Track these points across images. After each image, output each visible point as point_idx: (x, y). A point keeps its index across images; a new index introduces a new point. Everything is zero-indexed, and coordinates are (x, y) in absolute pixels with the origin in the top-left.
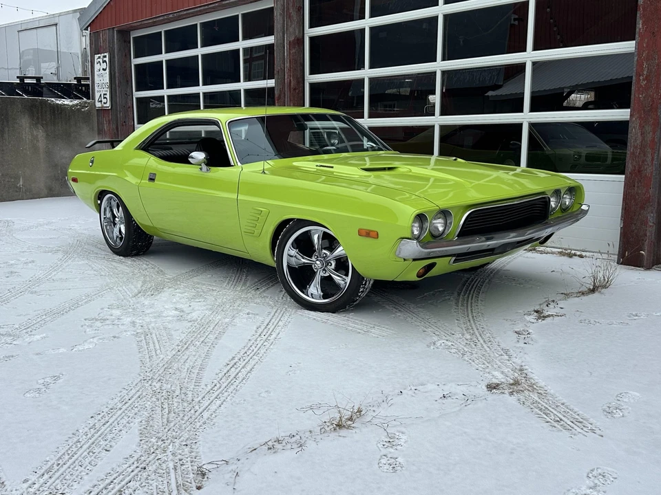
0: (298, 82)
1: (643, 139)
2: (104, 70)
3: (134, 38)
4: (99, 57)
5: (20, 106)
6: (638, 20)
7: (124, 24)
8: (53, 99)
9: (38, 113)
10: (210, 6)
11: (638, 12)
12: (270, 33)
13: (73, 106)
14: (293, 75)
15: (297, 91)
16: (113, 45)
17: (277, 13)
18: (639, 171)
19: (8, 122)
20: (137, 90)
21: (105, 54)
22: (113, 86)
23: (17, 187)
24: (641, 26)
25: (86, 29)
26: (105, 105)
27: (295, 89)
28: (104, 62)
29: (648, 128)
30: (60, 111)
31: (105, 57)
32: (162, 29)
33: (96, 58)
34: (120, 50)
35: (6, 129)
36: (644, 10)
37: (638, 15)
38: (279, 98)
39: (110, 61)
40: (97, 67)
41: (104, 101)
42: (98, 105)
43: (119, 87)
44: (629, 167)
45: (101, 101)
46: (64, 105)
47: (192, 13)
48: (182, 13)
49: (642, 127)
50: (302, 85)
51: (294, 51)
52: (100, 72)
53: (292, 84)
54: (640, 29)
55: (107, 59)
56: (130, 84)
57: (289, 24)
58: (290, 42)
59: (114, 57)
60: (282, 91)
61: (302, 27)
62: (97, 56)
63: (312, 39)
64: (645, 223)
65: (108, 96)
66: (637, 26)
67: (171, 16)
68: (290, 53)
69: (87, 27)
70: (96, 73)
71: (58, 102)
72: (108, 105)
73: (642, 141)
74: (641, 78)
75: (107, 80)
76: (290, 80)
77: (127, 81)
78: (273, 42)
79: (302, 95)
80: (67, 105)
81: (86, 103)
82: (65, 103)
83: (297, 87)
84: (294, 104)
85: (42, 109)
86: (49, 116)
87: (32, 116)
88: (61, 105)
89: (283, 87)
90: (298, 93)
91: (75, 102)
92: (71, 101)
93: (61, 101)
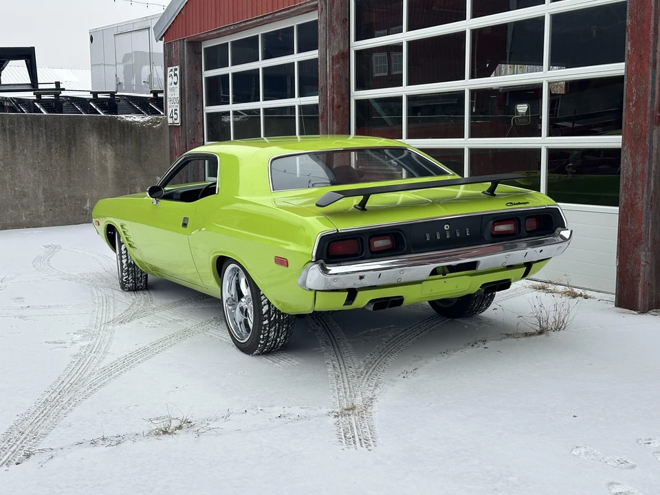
0: (343, 99)
1: (634, 170)
2: (175, 84)
3: (205, 49)
4: (171, 70)
5: (88, 124)
6: (626, 42)
7: (193, 35)
8: (123, 116)
9: (107, 131)
10: (265, 18)
11: (627, 34)
12: (315, 48)
13: (144, 123)
14: (337, 92)
15: (341, 109)
16: (184, 57)
17: (321, 27)
18: (632, 205)
19: (75, 141)
20: (207, 105)
21: (177, 67)
22: (183, 102)
23: (83, 210)
24: (629, 48)
25: (161, 39)
26: (176, 122)
27: (339, 107)
28: (175, 75)
29: (639, 159)
30: (130, 129)
31: (176, 70)
32: (229, 40)
33: (169, 71)
34: (189, 62)
35: (74, 149)
36: (631, 31)
37: (627, 36)
38: (322, 117)
39: (181, 75)
40: (169, 80)
41: (175, 116)
42: (170, 121)
43: (188, 102)
44: (622, 199)
45: (172, 117)
46: (135, 122)
47: (251, 24)
48: (241, 25)
49: (633, 157)
50: (347, 101)
51: (338, 66)
52: (172, 86)
53: (335, 101)
54: (629, 51)
55: (177, 72)
56: (200, 99)
57: (332, 38)
58: (333, 57)
59: (184, 70)
60: (325, 109)
61: (347, 40)
62: (169, 69)
63: (358, 53)
64: (637, 261)
65: (178, 112)
66: (626, 48)
67: (232, 28)
68: (333, 69)
69: (162, 37)
70: (169, 87)
71: (128, 119)
72: (178, 121)
73: (633, 173)
74: (631, 104)
75: (177, 95)
76: (333, 98)
77: (198, 95)
78: (317, 56)
79: (348, 112)
80: (138, 122)
81: (158, 119)
82: (136, 120)
83: (341, 104)
84: (338, 123)
85: (111, 127)
86: (118, 134)
87: (100, 134)
88: (131, 122)
89: (326, 106)
90: (343, 111)
91: (147, 119)
92: (143, 118)
93: (132, 118)
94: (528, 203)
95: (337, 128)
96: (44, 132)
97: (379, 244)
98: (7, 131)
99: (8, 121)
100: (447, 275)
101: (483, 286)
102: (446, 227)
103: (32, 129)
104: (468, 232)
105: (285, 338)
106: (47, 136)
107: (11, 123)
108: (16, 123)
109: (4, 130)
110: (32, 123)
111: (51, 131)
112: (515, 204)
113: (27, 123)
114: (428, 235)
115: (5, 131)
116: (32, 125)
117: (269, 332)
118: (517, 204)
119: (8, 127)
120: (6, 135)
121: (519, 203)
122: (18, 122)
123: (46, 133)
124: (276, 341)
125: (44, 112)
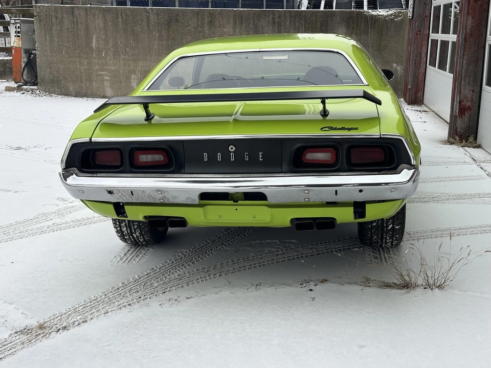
5: (339, 18)
8: (371, 11)
9: (353, 24)
13: (387, 16)
26: (410, 15)
30: (373, 21)
41: (410, 10)
46: (379, 15)
65: (412, 7)
71: (374, 13)
80: (381, 15)
81: (400, 13)
82: (380, 14)
84: (473, 18)
85: (358, 20)
86: (363, 26)
87: (348, 27)
88: (376, 16)
91: (391, 12)
92: (387, 12)
93: (377, 12)
94: (357, 129)
95: (472, 23)
96: (303, 24)
97: (145, 158)
100: (240, 202)
101: (292, 220)
102: (232, 148)
103: (295, 22)
104: (261, 156)
105: (141, 234)
106: (305, 28)
107: (280, 17)
108: (283, 17)
110: (295, 17)
111: (309, 24)
112: (336, 129)
113: (291, 17)
114: (206, 155)
115: (274, 23)
116: (295, 19)
117: (120, 227)
118: (339, 129)
120: (275, 27)
121: (343, 129)
122: (285, 16)
123: (305, 25)
124: (133, 237)
125: (322, 8)
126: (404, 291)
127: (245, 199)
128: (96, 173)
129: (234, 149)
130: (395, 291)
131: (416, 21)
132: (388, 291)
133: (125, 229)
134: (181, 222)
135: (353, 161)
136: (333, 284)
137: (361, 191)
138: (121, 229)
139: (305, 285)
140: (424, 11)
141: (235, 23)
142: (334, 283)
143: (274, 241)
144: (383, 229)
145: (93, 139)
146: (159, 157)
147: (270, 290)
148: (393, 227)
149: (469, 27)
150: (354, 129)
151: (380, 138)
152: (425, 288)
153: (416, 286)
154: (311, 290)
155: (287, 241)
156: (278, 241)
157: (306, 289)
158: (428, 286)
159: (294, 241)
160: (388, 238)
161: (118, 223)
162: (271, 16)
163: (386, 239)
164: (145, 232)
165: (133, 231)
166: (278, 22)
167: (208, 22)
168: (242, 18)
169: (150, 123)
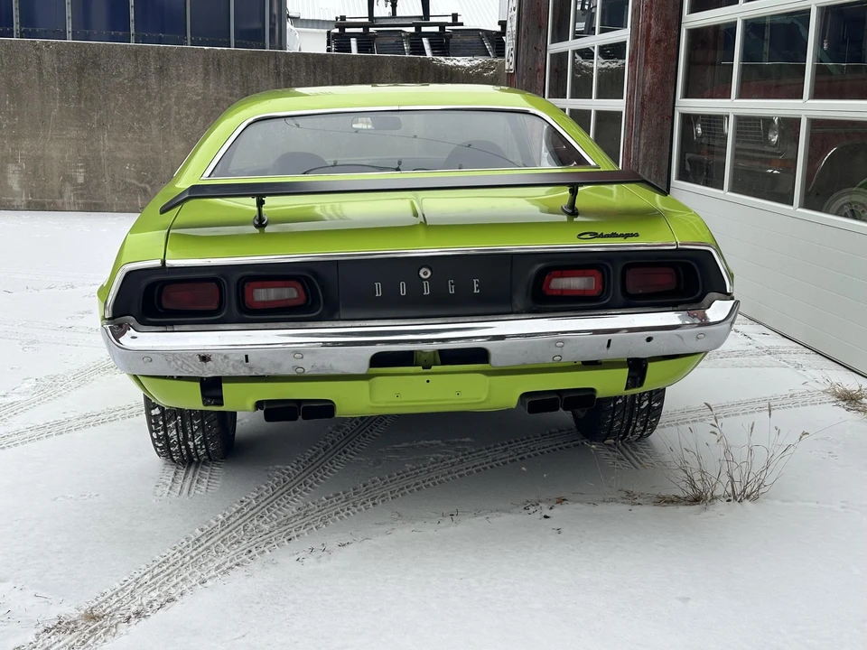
0: (667, 28)
2: (514, 9)
5: (391, 69)
8: (442, 58)
13: (471, 67)
14: (657, 16)
15: (663, 45)
20: (553, 41)
22: (519, 37)
27: (658, 42)
30: (449, 77)
40: (510, 4)
41: (511, 60)
42: (507, 66)
43: (525, 37)
45: (508, 61)
46: (458, 66)
50: (674, 32)
52: (512, 14)
53: (653, 32)
56: (543, 32)
65: (514, 52)
70: (509, 14)
71: (449, 63)
72: (512, 67)
75: (515, 25)
76: (649, 27)
77: (540, 27)
79: (674, 51)
80: (461, 67)
81: (492, 63)
82: (459, 64)
83: (664, 37)
84: (654, 69)
85: (422, 72)
88: (452, 67)
89: (637, 40)
90: (666, 49)
91: (476, 62)
92: (470, 61)
93: (454, 61)
94: (637, 235)
95: (653, 77)
97: (264, 295)
98: (282, 75)
99: (283, 61)
100: (434, 368)
102: (425, 273)
103: (315, 73)
104: (476, 286)
105: (204, 441)
107: (287, 64)
108: (294, 65)
109: (278, 74)
110: (315, 65)
111: (340, 77)
112: (602, 236)
113: (307, 64)
114: (378, 285)
116: (315, 68)
117: (165, 429)
118: (608, 236)
119: (282, 70)
120: (280, 81)
121: (614, 235)
122: (296, 63)
123: (333, 80)
124: (188, 446)
125: (354, 51)
126: (696, 508)
127: (443, 363)
128: (172, 324)
129: (429, 273)
130: (682, 509)
131: (523, 77)
132: (671, 509)
133: (174, 432)
134: (324, 409)
135: (631, 289)
136: (578, 505)
137: (649, 339)
138: (166, 435)
139: (532, 509)
140: (535, 62)
141: (207, 73)
142: (581, 502)
143: (432, 442)
144: (632, 410)
145: (170, 263)
146: (289, 293)
147: (479, 521)
148: (649, 406)
149: (648, 85)
150: (632, 235)
151: (677, 250)
152: (729, 501)
153: (714, 498)
154: (546, 517)
155: (456, 440)
156: (439, 442)
157: (537, 515)
158: (733, 497)
159: (468, 439)
160: (638, 424)
161: (161, 423)
162: (272, 62)
163: (635, 426)
164: (212, 437)
165: (190, 436)
166: (285, 72)
167: (155, 69)
168: (219, 65)
169: (262, 232)
